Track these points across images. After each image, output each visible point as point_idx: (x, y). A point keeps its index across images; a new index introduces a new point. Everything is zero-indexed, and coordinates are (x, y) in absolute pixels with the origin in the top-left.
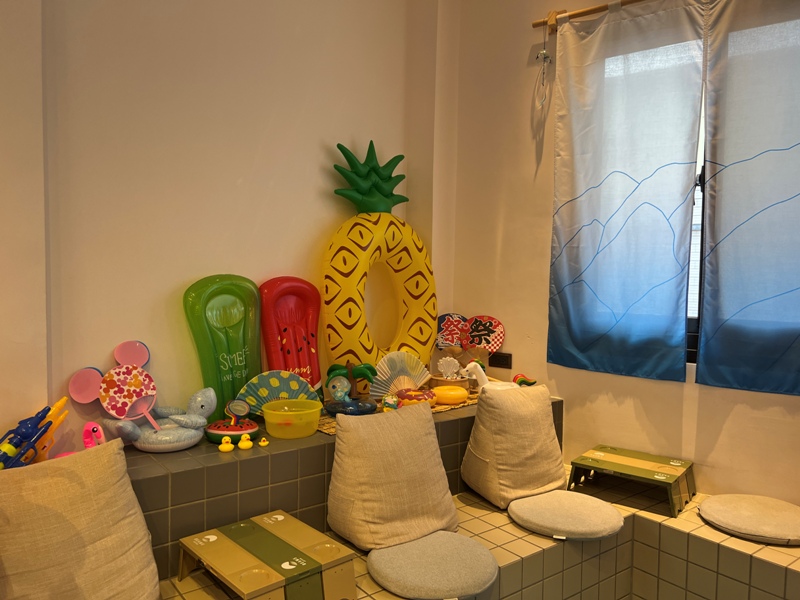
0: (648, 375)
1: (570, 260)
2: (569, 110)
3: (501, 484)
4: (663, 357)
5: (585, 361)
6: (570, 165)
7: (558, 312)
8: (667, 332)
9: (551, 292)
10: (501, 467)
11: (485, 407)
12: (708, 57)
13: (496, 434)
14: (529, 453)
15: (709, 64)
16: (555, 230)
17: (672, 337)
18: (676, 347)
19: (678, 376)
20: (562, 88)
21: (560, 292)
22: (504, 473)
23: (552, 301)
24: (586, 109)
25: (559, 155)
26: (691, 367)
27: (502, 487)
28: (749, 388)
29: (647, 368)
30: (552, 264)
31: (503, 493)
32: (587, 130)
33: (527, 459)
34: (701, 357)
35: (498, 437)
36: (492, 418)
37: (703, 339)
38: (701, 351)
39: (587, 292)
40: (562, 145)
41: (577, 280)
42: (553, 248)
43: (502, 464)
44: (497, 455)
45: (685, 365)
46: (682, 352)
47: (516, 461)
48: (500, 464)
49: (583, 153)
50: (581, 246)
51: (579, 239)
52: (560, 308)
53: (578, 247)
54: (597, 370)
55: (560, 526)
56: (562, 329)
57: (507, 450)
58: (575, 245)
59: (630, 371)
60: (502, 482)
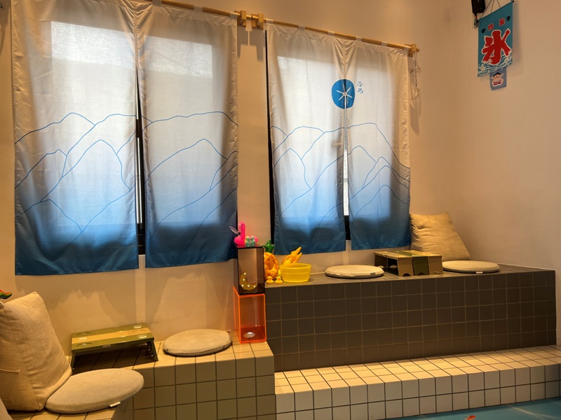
0: (110, 269)
1: (36, 182)
2: (25, 53)
3: (35, 388)
4: (120, 254)
5: (56, 268)
6: (30, 99)
7: (26, 229)
8: (121, 235)
9: (17, 211)
10: (31, 373)
11: (6, 321)
12: (139, 47)
13: (21, 343)
14: (48, 352)
15: (139, 51)
16: (18, 156)
17: (126, 238)
18: (130, 245)
19: (133, 265)
20: (18, 33)
21: (27, 211)
22: (34, 378)
23: (18, 219)
24: (45, 56)
25: (19, 90)
26: (142, 257)
27: (37, 390)
28: (176, 265)
29: (109, 263)
30: (17, 187)
31: (38, 395)
32: (47, 74)
33: (48, 358)
34: (147, 250)
35: (23, 346)
36: (12, 330)
37: (148, 237)
38: (148, 245)
39: (56, 210)
40: (21, 82)
41: (44, 199)
42: (16, 172)
43: (32, 370)
44: (26, 362)
45: (138, 257)
46: (135, 248)
47: (41, 362)
48: (30, 370)
49: (44, 93)
50: (46, 170)
51: (44, 165)
52: (28, 224)
53: (43, 172)
54: (67, 273)
55: (112, 396)
56: (32, 243)
57: (32, 355)
58: (41, 170)
59: (95, 269)
60: (35, 386)
